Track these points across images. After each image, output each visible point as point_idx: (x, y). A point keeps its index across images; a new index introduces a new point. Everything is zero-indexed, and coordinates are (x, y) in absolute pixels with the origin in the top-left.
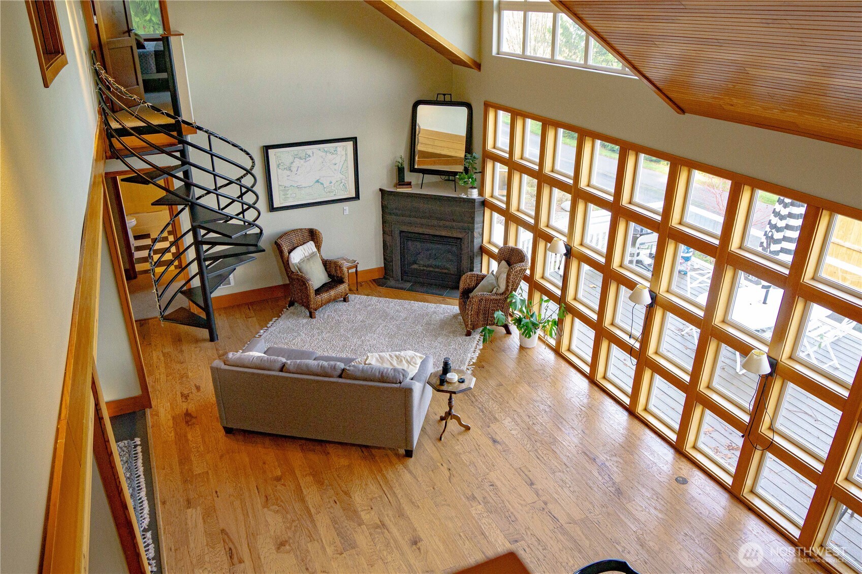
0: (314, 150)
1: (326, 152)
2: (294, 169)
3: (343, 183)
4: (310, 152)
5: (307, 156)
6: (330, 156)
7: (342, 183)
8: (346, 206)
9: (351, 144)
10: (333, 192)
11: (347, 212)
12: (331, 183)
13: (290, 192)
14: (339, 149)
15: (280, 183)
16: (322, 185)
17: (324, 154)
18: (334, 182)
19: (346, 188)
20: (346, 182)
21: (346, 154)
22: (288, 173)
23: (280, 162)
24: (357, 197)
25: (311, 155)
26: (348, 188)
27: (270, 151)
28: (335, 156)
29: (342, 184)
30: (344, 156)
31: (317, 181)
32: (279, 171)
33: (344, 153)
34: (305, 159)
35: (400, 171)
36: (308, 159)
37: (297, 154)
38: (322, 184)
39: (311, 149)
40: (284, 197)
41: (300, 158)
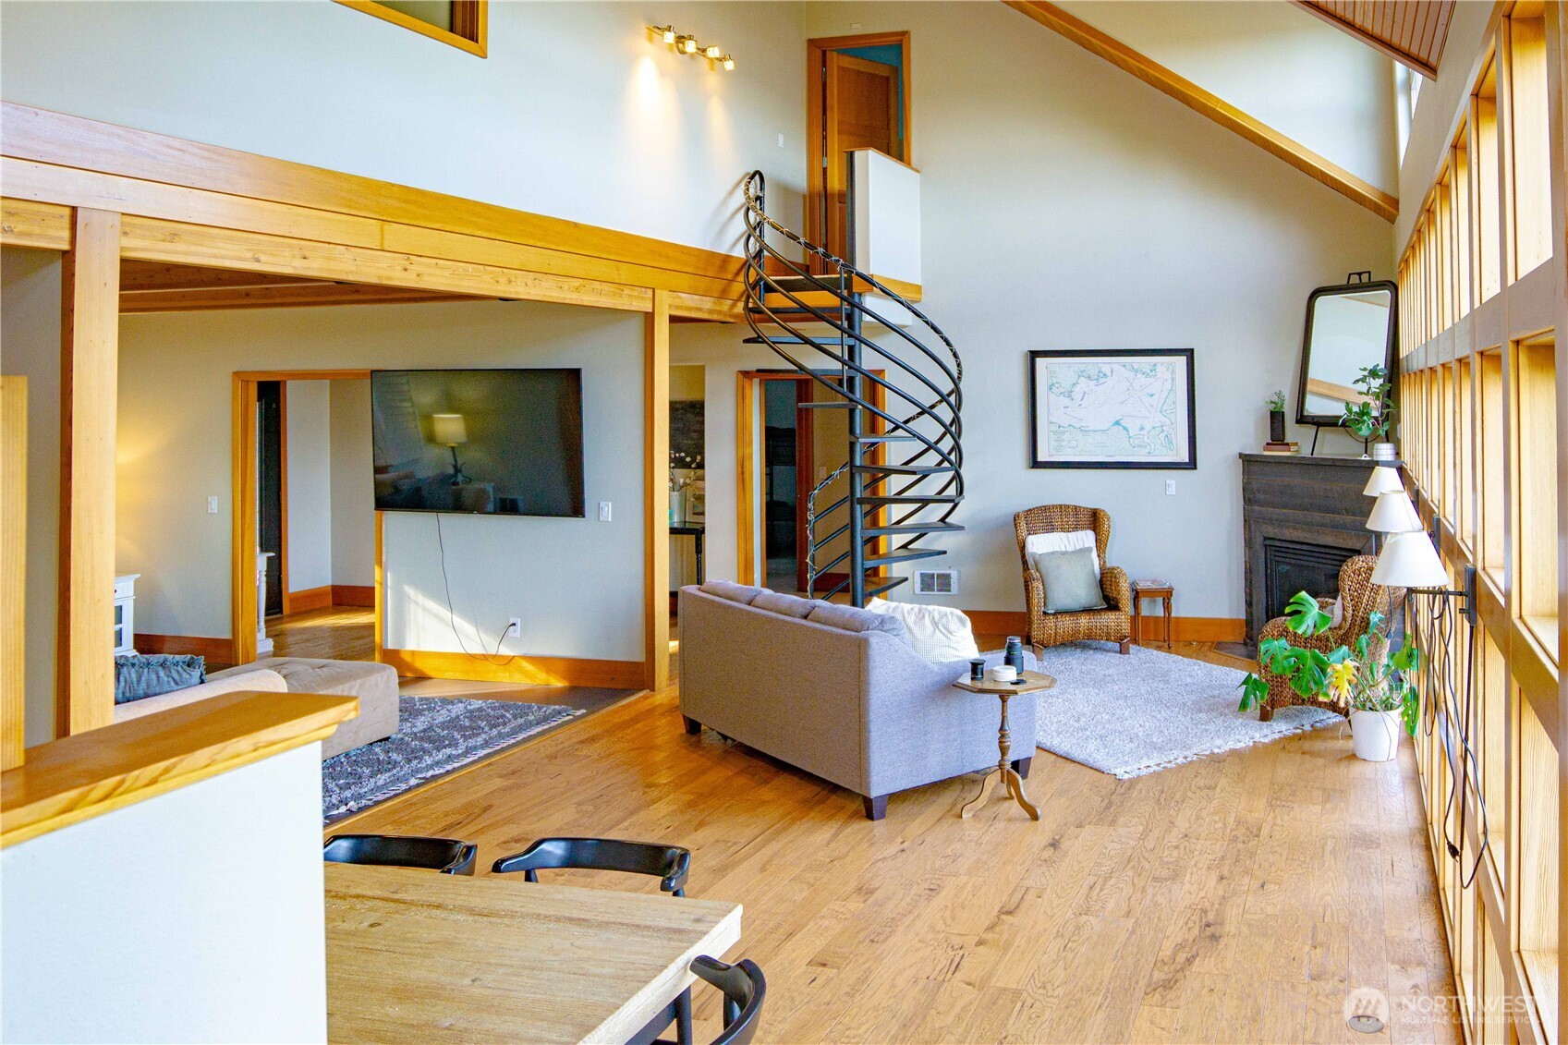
0: (1115, 367)
1: (1136, 371)
2: (1077, 396)
3: (1165, 433)
4: (1106, 369)
5: (1101, 375)
6: (1141, 379)
7: (1163, 431)
8: (1172, 478)
9: (1183, 360)
10: (1145, 447)
11: (1172, 491)
12: (1142, 429)
13: (1067, 436)
14: (1159, 368)
15: (1051, 419)
16: (1125, 432)
17: (1131, 374)
18: (1148, 428)
19: (1171, 442)
20: (1171, 431)
21: (1173, 379)
22: (1067, 401)
23: (1054, 381)
24: (1192, 464)
25: (1109, 374)
26: (1174, 442)
27: (1038, 360)
28: (1151, 380)
29: (1163, 435)
30: (1170, 381)
31: (1117, 423)
32: (1051, 396)
33: (1168, 375)
34: (1098, 380)
35: (1276, 417)
36: (1101, 381)
37: (1084, 371)
38: (1125, 428)
39: (1109, 363)
40: (1056, 443)
41: (1089, 377)
